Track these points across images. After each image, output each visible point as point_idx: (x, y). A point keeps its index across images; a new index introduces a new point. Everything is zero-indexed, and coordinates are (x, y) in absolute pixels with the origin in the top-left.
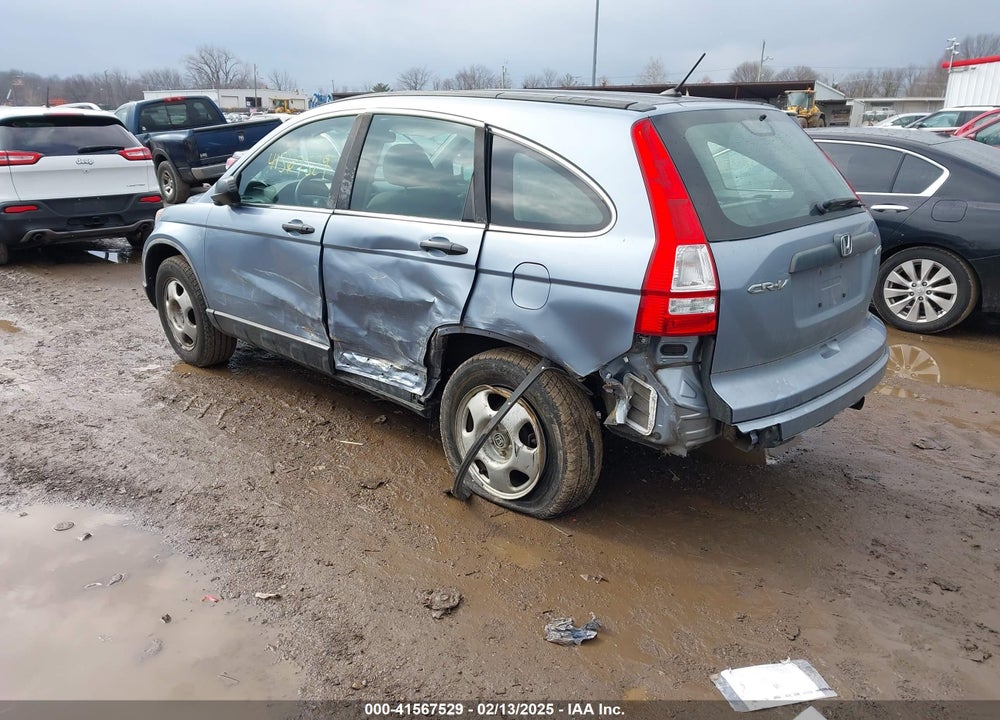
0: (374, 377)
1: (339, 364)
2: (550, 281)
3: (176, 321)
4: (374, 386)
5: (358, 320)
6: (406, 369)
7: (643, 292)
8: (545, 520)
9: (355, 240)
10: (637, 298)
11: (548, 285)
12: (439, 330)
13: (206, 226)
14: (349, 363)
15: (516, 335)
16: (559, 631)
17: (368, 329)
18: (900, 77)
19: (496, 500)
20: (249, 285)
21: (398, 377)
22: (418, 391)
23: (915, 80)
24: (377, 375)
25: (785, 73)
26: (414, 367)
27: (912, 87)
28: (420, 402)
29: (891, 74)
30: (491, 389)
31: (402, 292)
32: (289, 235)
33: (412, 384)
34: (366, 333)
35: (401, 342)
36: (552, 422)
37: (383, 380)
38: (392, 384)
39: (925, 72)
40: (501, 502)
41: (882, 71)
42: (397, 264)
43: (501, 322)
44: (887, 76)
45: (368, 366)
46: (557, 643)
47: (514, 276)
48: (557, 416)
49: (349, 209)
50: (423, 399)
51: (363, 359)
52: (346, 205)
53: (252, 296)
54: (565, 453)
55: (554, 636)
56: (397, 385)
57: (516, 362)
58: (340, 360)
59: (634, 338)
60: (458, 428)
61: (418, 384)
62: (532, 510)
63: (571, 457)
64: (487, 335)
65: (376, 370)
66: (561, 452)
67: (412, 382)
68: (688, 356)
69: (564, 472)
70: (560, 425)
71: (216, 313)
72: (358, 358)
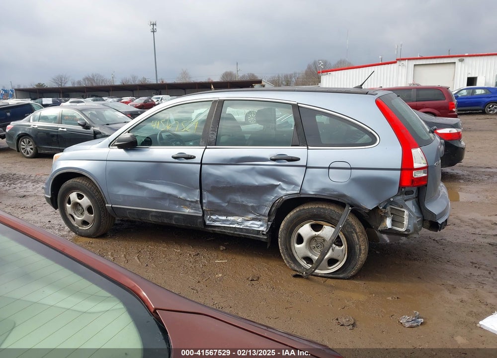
0: (231, 226)
1: (208, 222)
2: (351, 168)
3: (75, 214)
4: (231, 230)
5: (222, 198)
6: (253, 219)
7: (401, 170)
8: (347, 279)
9: (225, 160)
10: (399, 172)
11: (350, 170)
12: (284, 197)
13: (107, 160)
14: (215, 221)
15: (334, 195)
16: (408, 322)
17: (228, 202)
18: (291, 78)
19: (320, 275)
20: (142, 188)
21: (249, 224)
22: (262, 229)
23: (297, 79)
24: (234, 224)
25: (244, 76)
26: (259, 217)
27: (296, 81)
28: (263, 234)
29: (287, 76)
30: (314, 222)
31: (256, 181)
32: (176, 160)
33: (258, 225)
34: (227, 204)
35: (252, 206)
36: (352, 233)
37: (239, 226)
38: (245, 227)
39: (301, 75)
40: (323, 275)
41: (283, 75)
42: (253, 169)
43: (324, 190)
44: (286, 77)
45: (228, 220)
46: (411, 327)
47: (329, 168)
48: (355, 230)
49: (215, 145)
50: (265, 233)
51: (224, 218)
52: (214, 144)
53: (144, 194)
54: (360, 246)
55: (407, 325)
56: (248, 228)
57: (328, 208)
58: (208, 220)
59: (399, 189)
60: (292, 244)
61: (261, 226)
62: (341, 276)
63: (363, 247)
64: (315, 196)
65: (233, 222)
66: (358, 246)
67: (257, 225)
68: (414, 195)
69: (360, 255)
70: (356, 233)
71: (113, 206)
72: (220, 218)
